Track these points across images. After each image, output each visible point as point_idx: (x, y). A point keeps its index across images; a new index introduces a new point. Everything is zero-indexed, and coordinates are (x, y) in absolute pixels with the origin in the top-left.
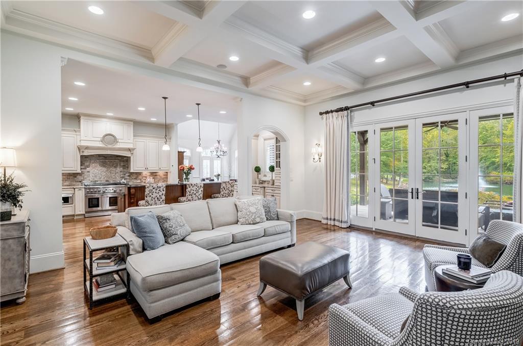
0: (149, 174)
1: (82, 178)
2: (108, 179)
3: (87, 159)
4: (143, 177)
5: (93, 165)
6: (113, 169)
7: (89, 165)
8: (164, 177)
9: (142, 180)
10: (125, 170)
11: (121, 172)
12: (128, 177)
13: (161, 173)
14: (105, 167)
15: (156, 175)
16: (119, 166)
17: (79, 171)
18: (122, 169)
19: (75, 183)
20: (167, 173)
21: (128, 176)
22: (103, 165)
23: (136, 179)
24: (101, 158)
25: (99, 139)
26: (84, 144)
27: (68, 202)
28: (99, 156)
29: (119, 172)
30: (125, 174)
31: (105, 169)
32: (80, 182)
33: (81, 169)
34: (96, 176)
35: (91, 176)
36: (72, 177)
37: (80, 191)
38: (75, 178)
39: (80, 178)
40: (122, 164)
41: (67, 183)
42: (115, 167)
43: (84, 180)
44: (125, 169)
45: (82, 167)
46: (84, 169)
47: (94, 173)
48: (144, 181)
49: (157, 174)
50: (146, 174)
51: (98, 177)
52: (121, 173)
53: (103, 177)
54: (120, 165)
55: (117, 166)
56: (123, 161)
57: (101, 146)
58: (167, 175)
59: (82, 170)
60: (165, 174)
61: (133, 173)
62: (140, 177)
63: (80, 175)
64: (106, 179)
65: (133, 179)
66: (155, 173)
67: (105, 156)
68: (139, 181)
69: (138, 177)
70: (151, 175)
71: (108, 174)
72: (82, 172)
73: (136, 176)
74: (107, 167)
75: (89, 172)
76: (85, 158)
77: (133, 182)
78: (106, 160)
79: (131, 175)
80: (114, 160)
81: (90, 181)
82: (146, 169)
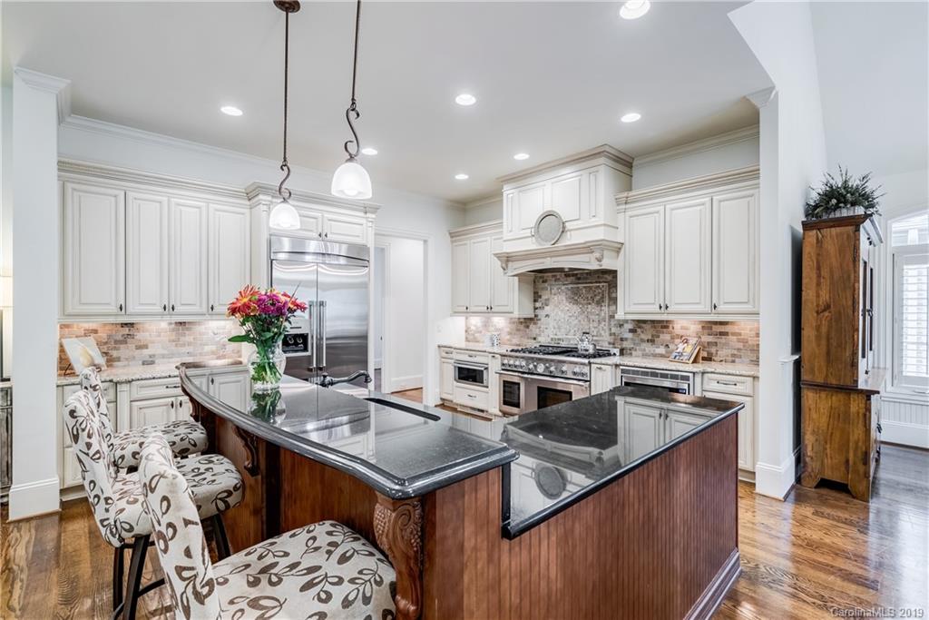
3: (546, 285)
4: (672, 338)
5: (556, 298)
6: (593, 308)
7: (549, 299)
12: (630, 335)
14: (576, 302)
16: (606, 302)
17: (531, 314)
21: (631, 331)
22: (575, 297)
23: (652, 341)
26: (509, 248)
29: (607, 319)
30: (621, 326)
31: (575, 309)
32: (535, 339)
33: (536, 309)
34: (559, 328)
35: (551, 326)
36: (523, 326)
38: (528, 331)
39: (534, 329)
42: (599, 303)
43: (540, 335)
45: (538, 305)
46: (540, 308)
47: (558, 318)
49: (729, 328)
50: (682, 328)
51: (563, 330)
52: (612, 322)
53: (571, 332)
55: (602, 299)
59: (538, 312)
62: (665, 337)
63: (535, 324)
64: (577, 335)
65: (642, 341)
66: (722, 323)
67: (577, 274)
68: (662, 350)
69: (659, 337)
70: (706, 331)
71: (582, 322)
72: (536, 316)
73: (654, 333)
74: (581, 304)
75: (547, 316)
76: (543, 282)
77: (645, 350)
78: (579, 285)
79: (639, 330)
80: (596, 282)
81: (549, 340)
82: (660, 307)
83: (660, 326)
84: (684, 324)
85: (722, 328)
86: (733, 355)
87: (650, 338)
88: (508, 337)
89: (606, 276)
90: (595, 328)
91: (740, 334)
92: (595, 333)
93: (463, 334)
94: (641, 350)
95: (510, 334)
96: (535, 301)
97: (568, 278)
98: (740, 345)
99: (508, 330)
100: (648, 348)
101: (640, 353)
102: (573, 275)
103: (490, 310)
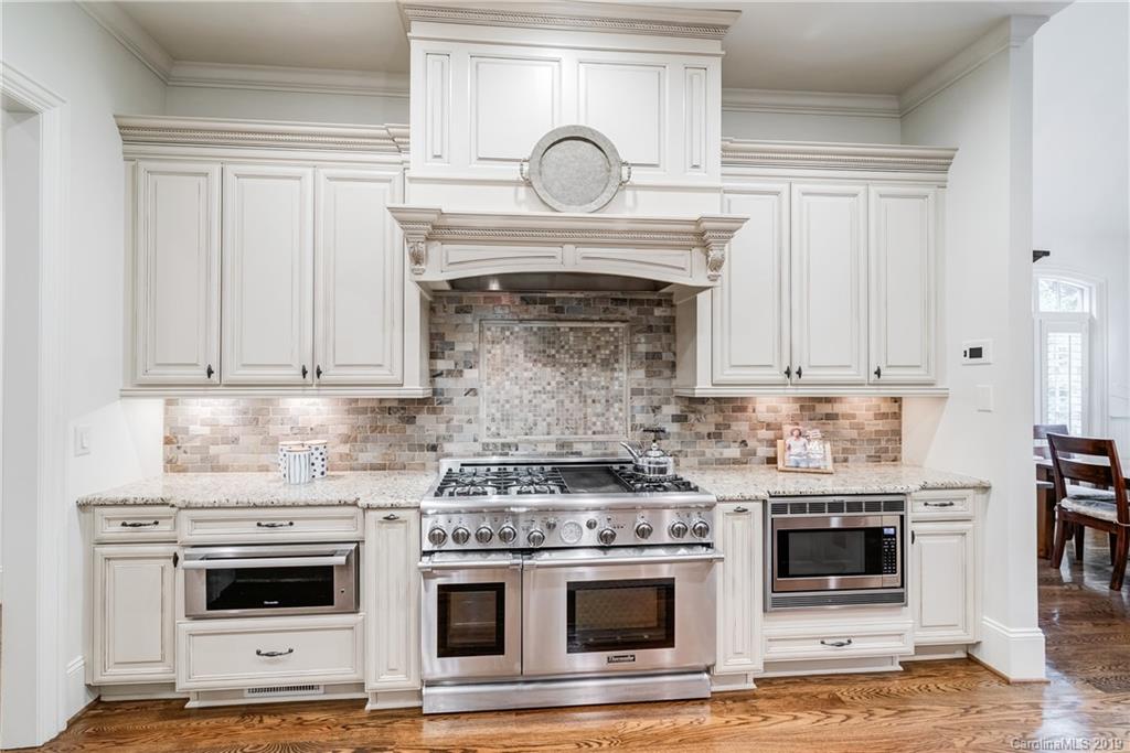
0: (788, 409)
1: (442, 429)
2: (568, 437)
3: (468, 318)
4: (753, 429)
5: (497, 350)
6: (593, 376)
7: (475, 352)
8: (881, 425)
9: (751, 443)
10: (658, 383)
11: (636, 392)
12: (672, 428)
13: (860, 405)
14: (552, 361)
15: (830, 417)
16: (624, 363)
17: (415, 388)
18: (640, 374)
19: (404, 456)
20: (897, 400)
21: (678, 419)
22: (548, 349)
23: (715, 436)
24: (535, 310)
25: (515, 171)
26: (421, 198)
27: (330, 601)
28: (526, 295)
29: (627, 394)
30: (656, 409)
31: (550, 376)
32: (434, 448)
33: (434, 375)
34: (506, 419)
35: (483, 414)
36: (392, 421)
37: (398, 530)
38: (409, 429)
39: (429, 426)
40: (642, 348)
41: (371, 455)
42: (608, 364)
43: (449, 439)
44: (658, 374)
45: (441, 365)
46: (450, 373)
47: (503, 397)
48: (764, 451)
49: (838, 408)
50: (770, 410)
51: (518, 425)
52: (639, 402)
53: (542, 426)
54: (633, 354)
55: (616, 353)
56: (650, 329)
57: (524, 211)
58: (897, 416)
59: (441, 382)
60: (885, 408)
61: (703, 401)
62: (740, 427)
63: (433, 411)
64: (556, 434)
65: (699, 436)
66: (828, 400)
67: (553, 300)
68: (734, 452)
69: (729, 427)
70: (806, 413)
71: (567, 402)
72: (435, 392)
73: (720, 420)
74: (562, 365)
75: (472, 392)
76: (458, 311)
77: (703, 454)
78: (559, 325)
79: (692, 416)
80: (601, 320)
81: (478, 448)
82: (788, 373)
83: (731, 407)
84: (772, 404)
86: (845, 450)
87: (713, 429)
88: (345, 449)
89: (622, 309)
90: (598, 415)
91: (853, 416)
92: (599, 427)
93: (158, 451)
94: (694, 454)
95: (347, 439)
96: (433, 356)
97: (531, 307)
98: (854, 434)
99: (344, 429)
100: (712, 450)
101: (694, 461)
102: (544, 301)
103: (312, 377)
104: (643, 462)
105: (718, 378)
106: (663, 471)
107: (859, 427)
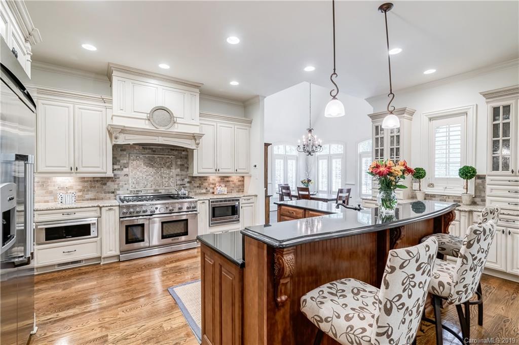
0: (218, 179)
1: (116, 186)
2: (157, 188)
3: (125, 153)
4: (209, 185)
5: (135, 163)
6: (165, 171)
7: (128, 163)
8: (239, 183)
9: (208, 189)
10: (184, 173)
11: (177, 175)
12: (187, 185)
13: (235, 178)
14: (152, 166)
15: (228, 181)
16: (174, 167)
17: (110, 174)
18: (179, 170)
19: (103, 195)
20: (243, 177)
21: (188, 182)
22: (151, 163)
23: (199, 187)
24: (147, 151)
25: (145, 116)
26: (118, 122)
27: (90, 234)
28: (144, 146)
29: (175, 176)
30: (183, 180)
31: (152, 170)
32: (113, 193)
33: (114, 170)
34: (138, 183)
35: (130, 182)
36: (98, 185)
37: (112, 212)
38: (104, 187)
39: (111, 186)
40: (179, 163)
41: (91, 195)
42: (169, 167)
43: (119, 190)
44: (183, 170)
45: (116, 167)
46: (119, 169)
47: (136, 177)
48: (211, 190)
49: (230, 179)
50: (213, 180)
51: (141, 185)
52: (178, 178)
53: (149, 185)
54: (176, 164)
55: (171, 164)
56: (181, 158)
58: (243, 181)
59: (116, 172)
60: (241, 179)
61: (196, 177)
62: (206, 184)
63: (113, 181)
64: (154, 187)
65: (195, 187)
66: (227, 177)
67: (152, 148)
68: (204, 191)
69: (203, 184)
70: (222, 181)
71: (157, 179)
72: (115, 175)
73: (200, 182)
74: (155, 167)
75: (127, 175)
76: (121, 150)
77: (196, 192)
78: (154, 156)
79: (193, 182)
80: (167, 155)
81: (129, 192)
82: (216, 170)
83: (203, 179)
84: (213, 178)
85: (227, 179)
86: (231, 190)
87: (198, 185)
88: (80, 194)
89: (174, 152)
90: (166, 182)
91: (233, 181)
92: (166, 185)
94: (194, 192)
95: (80, 191)
96: (113, 164)
97: (145, 150)
98: (233, 186)
99: (79, 187)
100: (198, 191)
101: (194, 194)
102: (150, 149)
103: (73, 170)
104: (180, 193)
105: (199, 171)
106: (185, 194)
107: (235, 184)
